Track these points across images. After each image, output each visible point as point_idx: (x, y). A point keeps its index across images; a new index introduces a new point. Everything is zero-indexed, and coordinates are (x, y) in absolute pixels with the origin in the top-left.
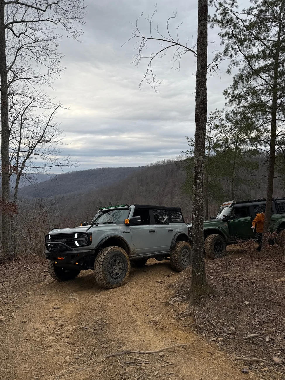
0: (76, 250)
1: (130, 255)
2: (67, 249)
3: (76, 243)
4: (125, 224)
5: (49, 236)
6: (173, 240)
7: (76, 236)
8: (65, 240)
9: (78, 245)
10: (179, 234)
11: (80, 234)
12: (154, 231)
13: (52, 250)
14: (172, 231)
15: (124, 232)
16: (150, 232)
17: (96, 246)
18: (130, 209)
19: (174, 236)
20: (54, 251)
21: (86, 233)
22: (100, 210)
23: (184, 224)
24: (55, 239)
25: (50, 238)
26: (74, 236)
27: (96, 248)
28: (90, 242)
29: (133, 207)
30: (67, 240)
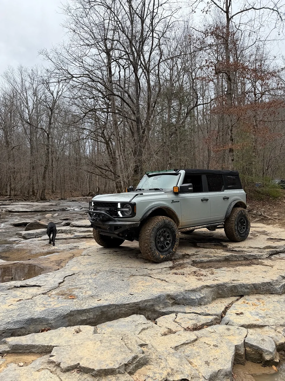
0: (119, 221)
1: (180, 227)
2: (110, 220)
3: (119, 213)
4: (173, 192)
5: (93, 202)
6: (228, 209)
7: (119, 206)
8: (108, 209)
9: (121, 216)
10: (236, 202)
11: (123, 204)
12: (207, 200)
13: (94, 219)
14: (228, 198)
15: (173, 202)
16: (202, 200)
17: (141, 217)
18: (179, 174)
19: (230, 205)
20: (96, 220)
21: (129, 203)
22: (146, 174)
23: (241, 190)
24: (98, 206)
25: (93, 204)
26: (117, 206)
27: (141, 219)
28: (134, 214)
29: (182, 172)
30: (110, 209)
